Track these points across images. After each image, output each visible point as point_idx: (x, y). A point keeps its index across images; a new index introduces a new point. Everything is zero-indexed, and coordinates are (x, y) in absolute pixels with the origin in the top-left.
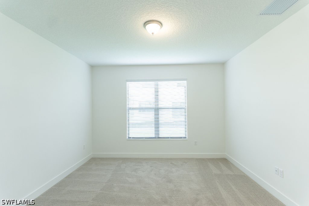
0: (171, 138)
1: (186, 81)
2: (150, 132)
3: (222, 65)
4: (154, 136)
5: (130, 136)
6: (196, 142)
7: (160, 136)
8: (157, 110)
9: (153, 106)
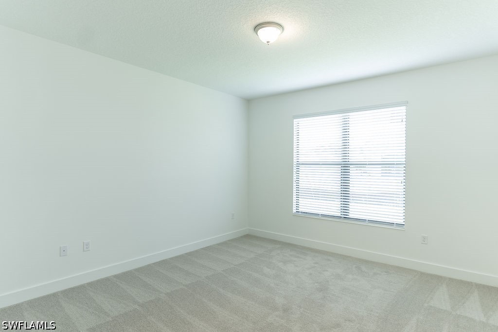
1: (404, 108)
2: (333, 208)
4: (338, 214)
5: (300, 210)
6: (424, 238)
7: (351, 216)
8: (345, 167)
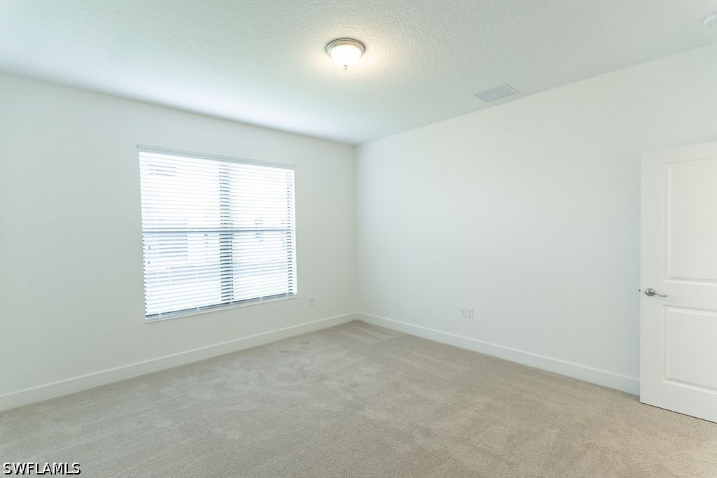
0: (265, 298)
1: (293, 171)
2: (208, 293)
3: (353, 149)
4: (219, 301)
6: (312, 299)
7: (236, 299)
8: (227, 234)
9: (217, 224)
